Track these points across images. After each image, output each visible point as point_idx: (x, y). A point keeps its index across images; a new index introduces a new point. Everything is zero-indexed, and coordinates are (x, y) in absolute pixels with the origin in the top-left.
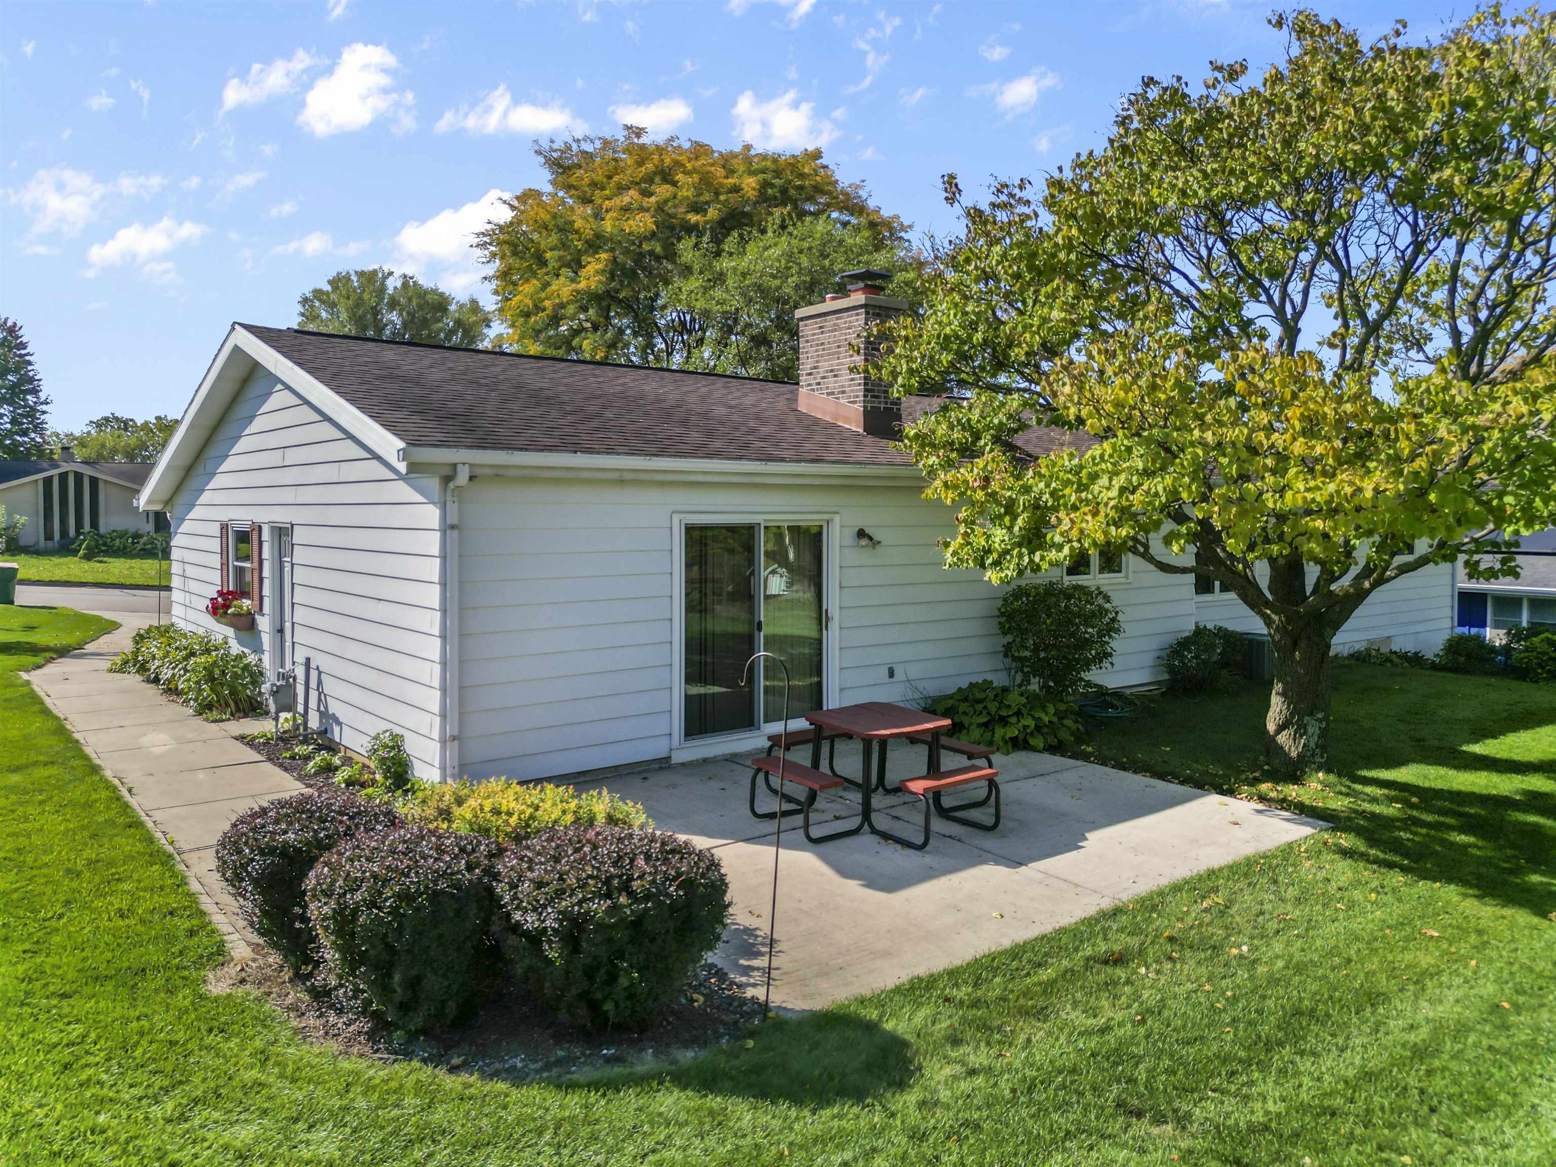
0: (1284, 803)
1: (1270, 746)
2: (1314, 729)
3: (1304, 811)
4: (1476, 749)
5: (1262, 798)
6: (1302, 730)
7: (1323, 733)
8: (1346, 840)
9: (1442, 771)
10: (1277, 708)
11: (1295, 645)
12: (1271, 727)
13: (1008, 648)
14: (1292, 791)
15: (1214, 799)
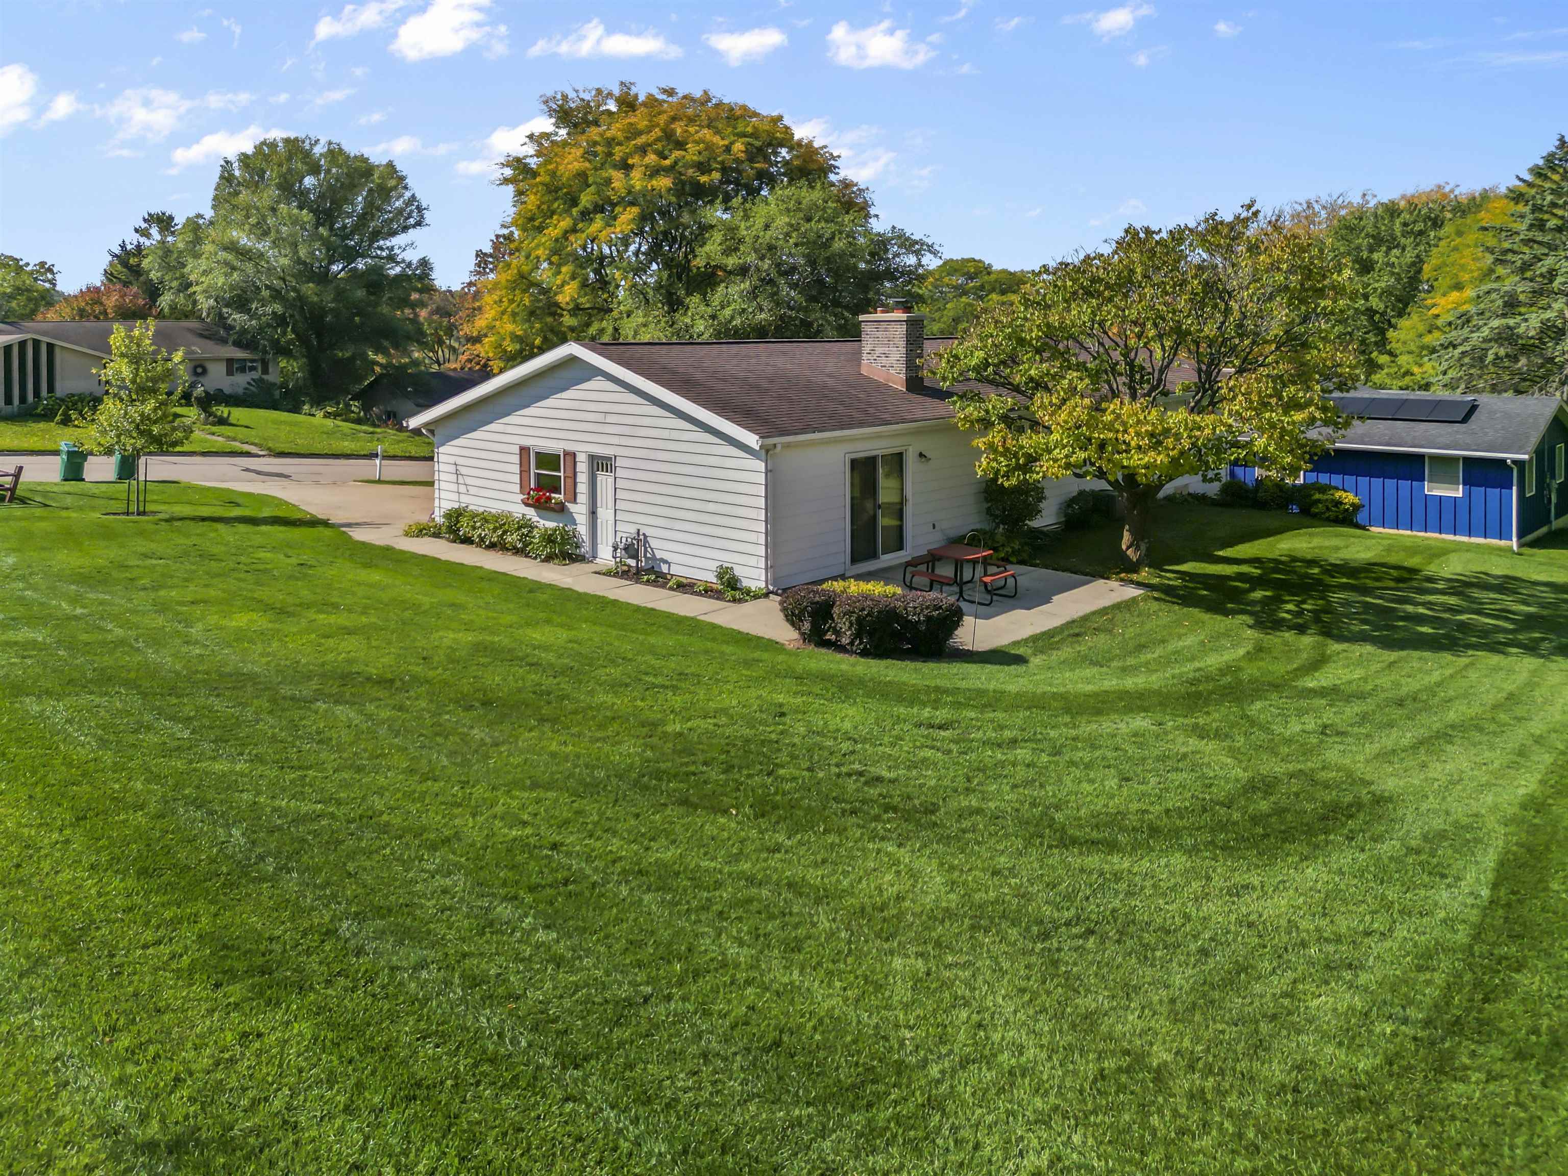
0: (1132, 582)
1: (1123, 556)
2: (1143, 547)
3: (1139, 584)
4: (1221, 553)
5: (1122, 580)
6: (1138, 548)
7: (1148, 549)
8: (1156, 594)
9: (1203, 565)
10: (1127, 537)
11: (1134, 508)
12: (1124, 547)
13: (988, 509)
14: (1135, 577)
15: (1102, 581)
